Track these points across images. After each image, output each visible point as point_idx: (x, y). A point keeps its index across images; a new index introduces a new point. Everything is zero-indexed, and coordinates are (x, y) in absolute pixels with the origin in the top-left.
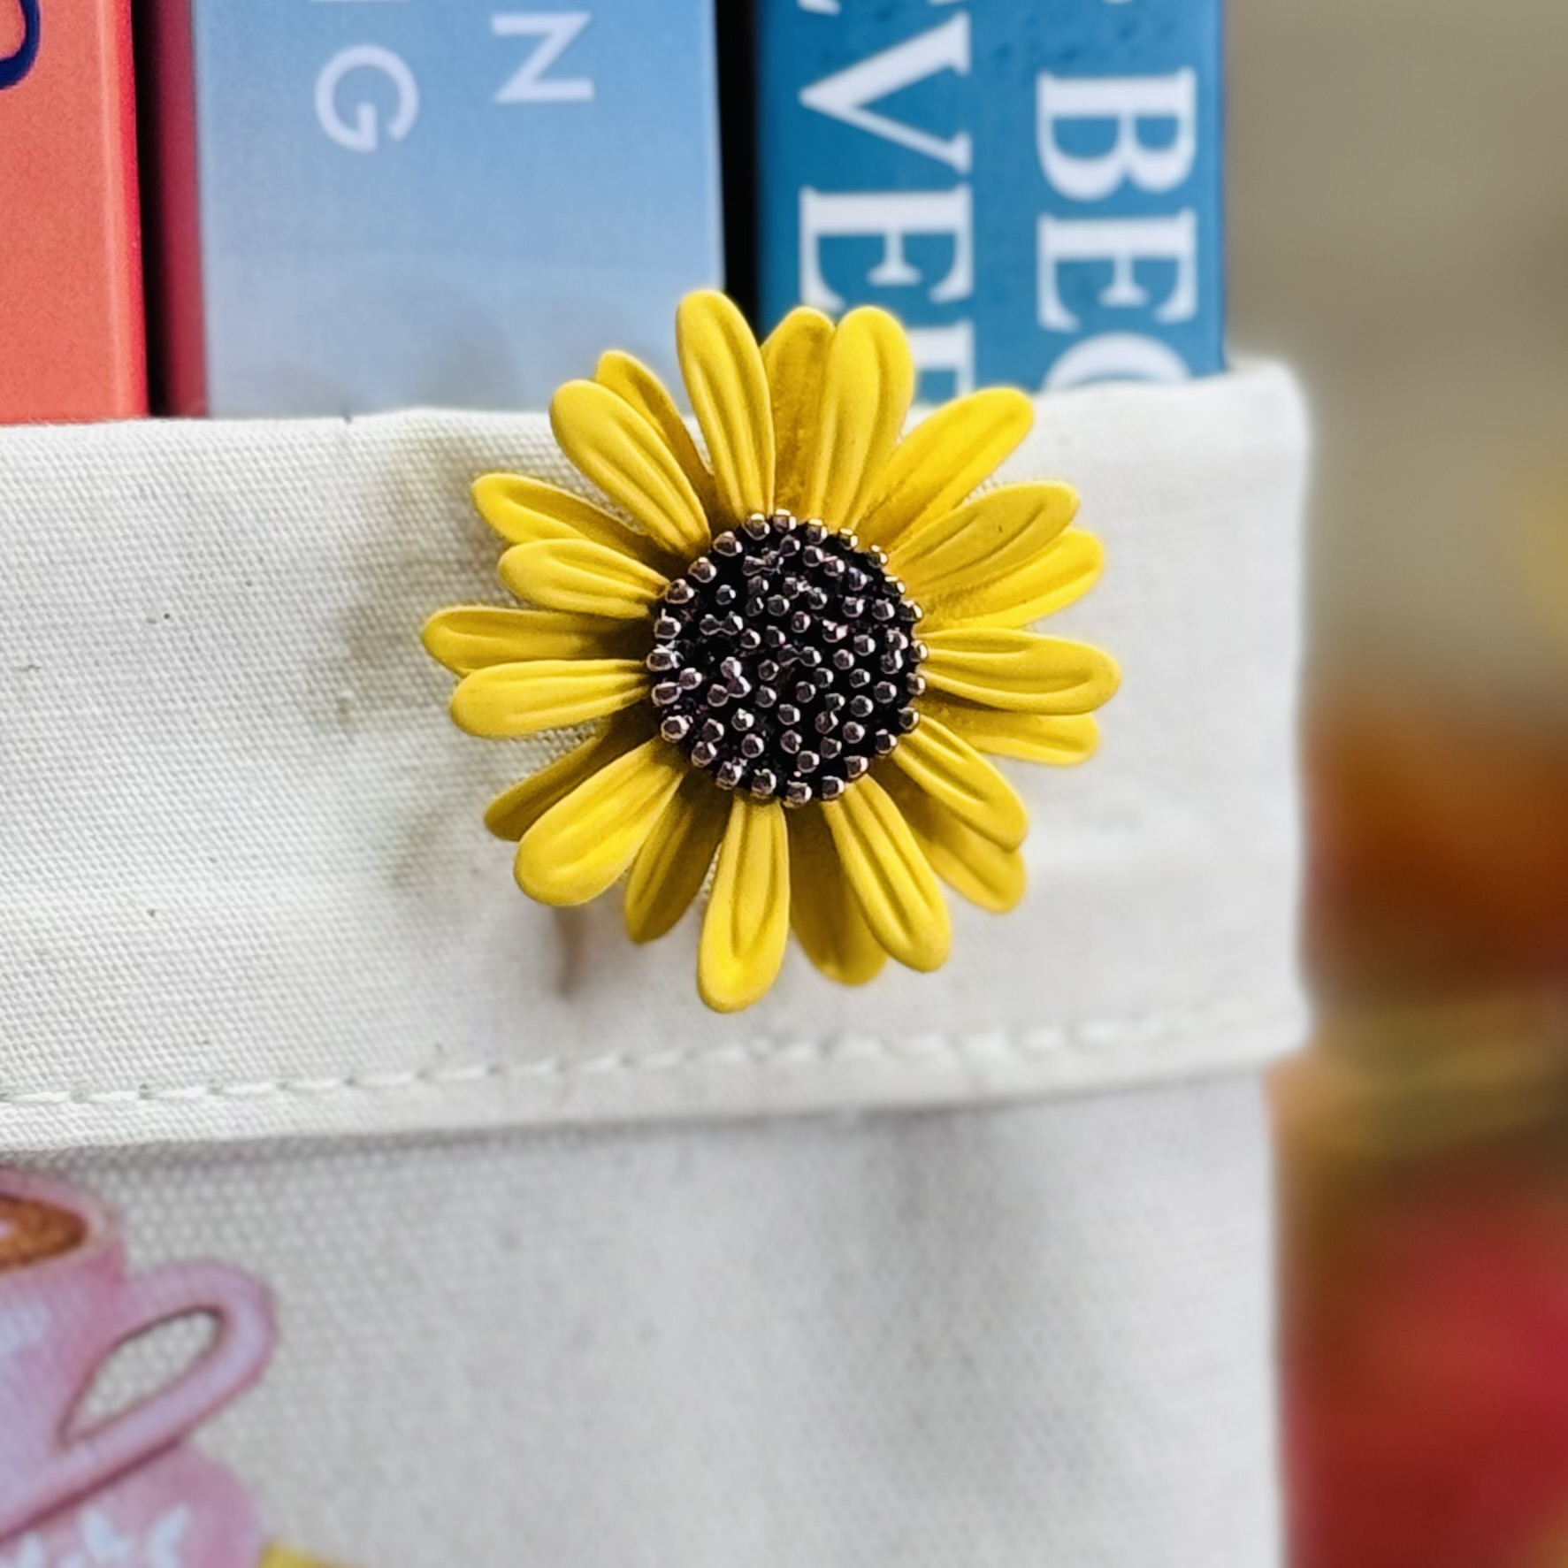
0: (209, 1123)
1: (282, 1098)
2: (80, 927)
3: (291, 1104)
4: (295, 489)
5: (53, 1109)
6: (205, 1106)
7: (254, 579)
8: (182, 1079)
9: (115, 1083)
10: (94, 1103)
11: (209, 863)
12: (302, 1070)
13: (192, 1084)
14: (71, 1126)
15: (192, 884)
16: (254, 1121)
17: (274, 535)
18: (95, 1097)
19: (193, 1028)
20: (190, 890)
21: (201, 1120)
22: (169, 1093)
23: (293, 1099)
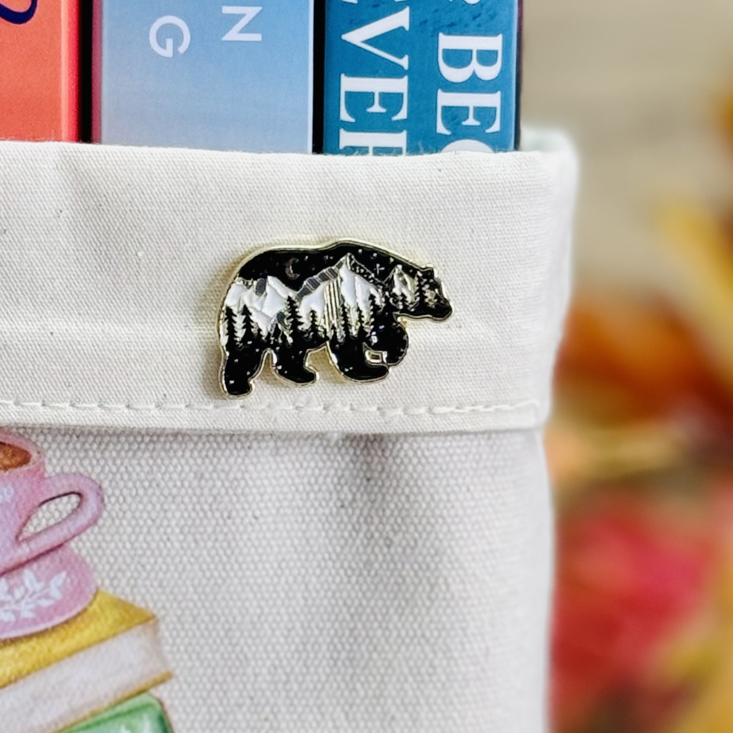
0: (68, 417)
1: (99, 410)
2: (22, 337)
3: (103, 414)
4: (120, 169)
5: (6, 407)
6: (67, 411)
7: (102, 204)
8: (59, 400)
9: (32, 399)
10: (22, 406)
11: (78, 316)
12: (108, 400)
13: (63, 402)
14: (12, 414)
15: (69, 323)
16: (86, 419)
17: (111, 186)
18: (23, 404)
19: (65, 380)
20: (68, 326)
21: (65, 417)
22: (54, 404)
23: (103, 411)
